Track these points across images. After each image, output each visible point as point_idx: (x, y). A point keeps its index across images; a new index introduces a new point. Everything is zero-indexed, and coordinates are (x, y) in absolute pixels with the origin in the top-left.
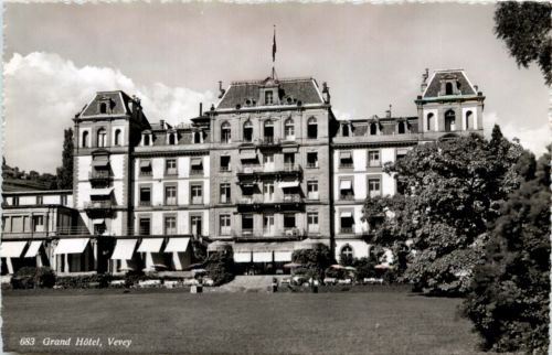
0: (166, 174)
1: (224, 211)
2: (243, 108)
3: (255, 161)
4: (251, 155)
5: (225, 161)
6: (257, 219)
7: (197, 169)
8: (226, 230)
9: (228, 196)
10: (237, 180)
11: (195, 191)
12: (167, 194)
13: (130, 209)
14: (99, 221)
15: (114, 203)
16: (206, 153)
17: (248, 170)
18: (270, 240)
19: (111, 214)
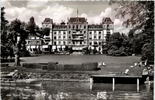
0: (59, 34)
1: (69, 41)
2: (73, 23)
3: (75, 32)
4: (74, 31)
5: (70, 32)
6: (75, 42)
7: (64, 33)
8: (70, 44)
9: (70, 38)
10: (72, 35)
11: (64, 37)
12: (59, 38)
13: (53, 40)
14: (47, 42)
15: (50, 39)
16: (66, 30)
17: (74, 34)
18: (78, 46)
19: (49, 41)
